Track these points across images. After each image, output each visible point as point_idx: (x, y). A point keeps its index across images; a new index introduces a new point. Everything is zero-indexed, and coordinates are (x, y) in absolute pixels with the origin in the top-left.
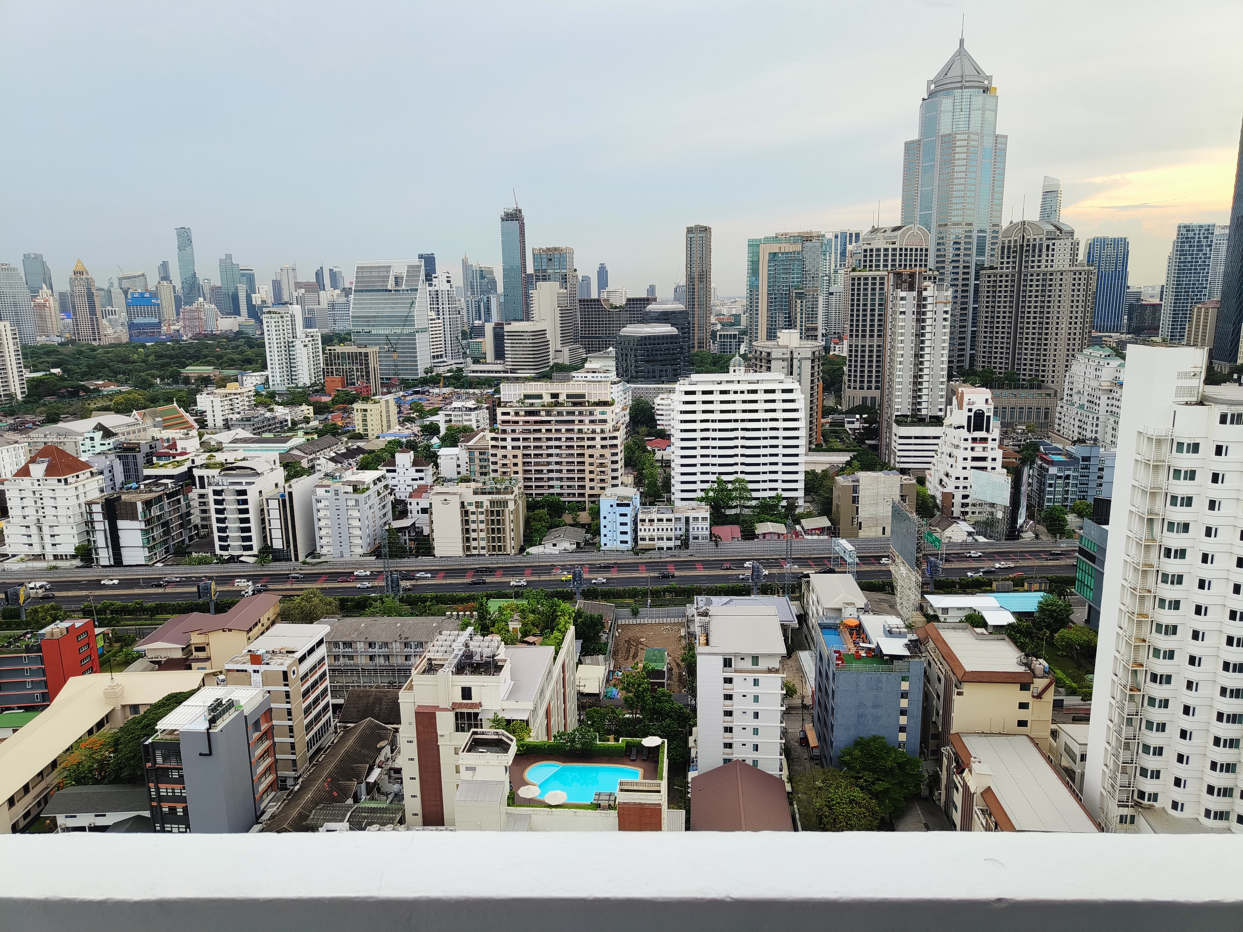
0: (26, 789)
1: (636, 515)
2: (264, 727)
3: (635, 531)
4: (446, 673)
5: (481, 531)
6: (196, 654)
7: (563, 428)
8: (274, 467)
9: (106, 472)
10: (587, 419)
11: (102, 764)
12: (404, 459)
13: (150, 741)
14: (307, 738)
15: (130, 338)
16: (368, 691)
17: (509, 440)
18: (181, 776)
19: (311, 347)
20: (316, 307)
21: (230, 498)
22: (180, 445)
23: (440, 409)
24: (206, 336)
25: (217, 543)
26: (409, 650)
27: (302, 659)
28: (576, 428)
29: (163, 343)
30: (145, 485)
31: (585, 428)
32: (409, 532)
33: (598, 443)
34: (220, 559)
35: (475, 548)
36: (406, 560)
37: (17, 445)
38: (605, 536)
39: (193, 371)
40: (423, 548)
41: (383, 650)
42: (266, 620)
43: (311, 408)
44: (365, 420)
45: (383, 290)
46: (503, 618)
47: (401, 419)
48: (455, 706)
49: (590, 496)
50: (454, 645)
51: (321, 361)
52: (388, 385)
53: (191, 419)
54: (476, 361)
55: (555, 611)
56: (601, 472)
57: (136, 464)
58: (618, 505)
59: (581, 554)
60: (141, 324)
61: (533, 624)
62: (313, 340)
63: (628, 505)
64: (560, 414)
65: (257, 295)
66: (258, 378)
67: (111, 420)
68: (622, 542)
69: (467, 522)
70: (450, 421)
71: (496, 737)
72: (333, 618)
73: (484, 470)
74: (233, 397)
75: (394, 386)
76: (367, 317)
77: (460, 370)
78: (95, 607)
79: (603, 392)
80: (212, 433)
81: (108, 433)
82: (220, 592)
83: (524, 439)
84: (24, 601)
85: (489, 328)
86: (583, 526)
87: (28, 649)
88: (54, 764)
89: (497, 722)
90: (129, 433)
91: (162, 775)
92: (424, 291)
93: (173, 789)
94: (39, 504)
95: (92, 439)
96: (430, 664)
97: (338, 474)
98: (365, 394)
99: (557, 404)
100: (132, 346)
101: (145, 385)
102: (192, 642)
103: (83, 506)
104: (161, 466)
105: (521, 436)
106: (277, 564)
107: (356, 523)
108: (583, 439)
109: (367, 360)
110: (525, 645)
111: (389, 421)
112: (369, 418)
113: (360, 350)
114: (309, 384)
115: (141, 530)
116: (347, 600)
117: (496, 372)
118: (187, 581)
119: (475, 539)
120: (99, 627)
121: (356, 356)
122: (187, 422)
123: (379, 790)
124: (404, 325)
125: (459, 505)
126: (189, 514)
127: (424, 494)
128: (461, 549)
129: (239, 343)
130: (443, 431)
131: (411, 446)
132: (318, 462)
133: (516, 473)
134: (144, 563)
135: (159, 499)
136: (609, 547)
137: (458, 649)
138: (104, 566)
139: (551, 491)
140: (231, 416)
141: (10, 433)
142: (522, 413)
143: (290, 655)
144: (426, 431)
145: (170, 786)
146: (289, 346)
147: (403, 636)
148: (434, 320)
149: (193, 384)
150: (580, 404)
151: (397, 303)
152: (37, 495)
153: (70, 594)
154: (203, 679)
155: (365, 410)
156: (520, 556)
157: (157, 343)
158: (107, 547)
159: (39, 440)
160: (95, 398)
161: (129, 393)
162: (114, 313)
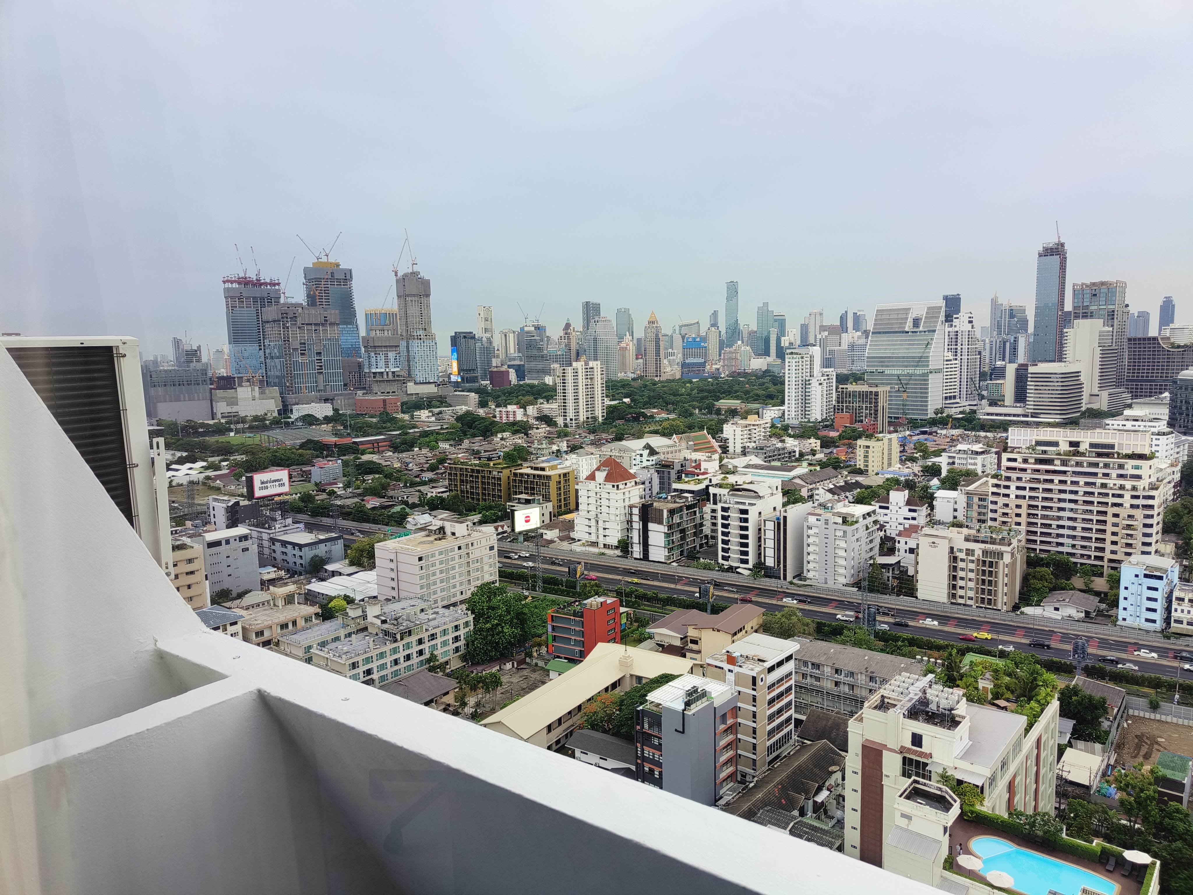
0: (560, 721)
1: (1171, 592)
2: (730, 722)
3: (1168, 609)
4: (896, 715)
5: (970, 580)
6: (691, 646)
7: (1082, 480)
8: (775, 492)
9: (647, 483)
10: (1114, 473)
11: (610, 718)
12: (898, 497)
13: (641, 708)
14: (768, 743)
15: (682, 375)
16: (829, 715)
17: (1013, 488)
18: (660, 744)
19: (825, 385)
20: (836, 348)
21: (734, 515)
22: (704, 465)
23: (944, 450)
24: (739, 374)
25: (720, 553)
26: (874, 684)
27: (771, 669)
28: (1099, 481)
29: (705, 379)
30: (672, 496)
31: (1110, 482)
32: (893, 570)
33: (1127, 501)
34: (721, 568)
35: (961, 597)
36: (887, 596)
37: (592, 456)
38: (1125, 609)
39: (725, 403)
40: (906, 588)
41: (848, 679)
42: (749, 629)
43: (819, 442)
44: (866, 457)
45: (900, 332)
46: (973, 674)
47: (904, 458)
48: (902, 750)
49: (1111, 561)
50: (911, 688)
51: (834, 398)
52: (895, 424)
53: (716, 445)
54: (993, 403)
55: (1035, 679)
56: (1128, 535)
57: (669, 479)
58: (1146, 576)
59: (1090, 625)
60: (691, 364)
61: (1008, 688)
62: (828, 379)
63: (1160, 578)
64: (1078, 464)
65: (787, 338)
66: (776, 412)
67: (657, 441)
68: (1147, 620)
69: (955, 568)
70: (953, 463)
71: (939, 793)
72: (805, 638)
73: (982, 517)
74: (752, 427)
75: (901, 425)
76: (881, 357)
77: (974, 412)
78: (625, 590)
79: (1139, 443)
80: (732, 458)
81: (653, 452)
82: (717, 596)
83: (1032, 489)
84: (580, 576)
85: (1011, 370)
86: (1097, 594)
87: (575, 614)
88: (579, 708)
89: (945, 778)
90: (668, 453)
91: (647, 739)
92: (942, 330)
93: (654, 754)
94: (598, 503)
95: (641, 455)
96: (883, 701)
97: (830, 505)
98: (870, 432)
99: (1077, 453)
100: (682, 381)
101: (686, 414)
102: (689, 634)
103: (627, 508)
104: (686, 482)
105: (1028, 486)
106: (767, 579)
107: (842, 553)
108: (1107, 495)
109: (876, 399)
110: (995, 708)
111: (890, 459)
112: (870, 454)
113: (871, 389)
114: (820, 420)
115: (665, 533)
116: (824, 625)
117: (1014, 415)
118: (693, 582)
119: (961, 588)
120: (626, 607)
121: (867, 395)
122: (712, 447)
123: (826, 812)
124: (917, 366)
125: (947, 550)
126: (701, 525)
127: (914, 535)
128: (946, 595)
129: (765, 381)
130: (944, 473)
131: (909, 485)
132: (817, 492)
133: (1019, 524)
134: (663, 561)
135: (680, 509)
136: (1129, 622)
137: (915, 694)
138: (636, 559)
139: (1060, 549)
140: (748, 444)
141: (589, 446)
142: (1032, 461)
143: (761, 663)
144: (927, 471)
145: (652, 750)
146: (806, 384)
147: (870, 670)
148: (950, 360)
149: (723, 415)
150: (1107, 455)
151: (913, 344)
152: (598, 496)
153: (610, 576)
154: (692, 668)
155: (868, 447)
156: (1013, 614)
157: (701, 380)
158: (640, 543)
159: (607, 453)
160: (650, 423)
161: (673, 420)
162: (673, 354)
